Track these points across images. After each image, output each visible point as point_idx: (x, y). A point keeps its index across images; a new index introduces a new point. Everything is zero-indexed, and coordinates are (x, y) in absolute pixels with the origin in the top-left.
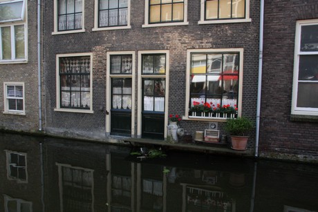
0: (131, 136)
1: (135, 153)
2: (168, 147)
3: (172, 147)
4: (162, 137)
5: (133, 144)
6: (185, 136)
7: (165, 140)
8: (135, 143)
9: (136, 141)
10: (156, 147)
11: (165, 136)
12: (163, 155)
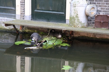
0: (15, 17)
1: (22, 42)
2: (72, 32)
3: (77, 33)
4: (62, 18)
5: (19, 28)
6: (97, 17)
7: (68, 22)
8: (23, 27)
9: (23, 24)
10: (54, 32)
11: (68, 17)
12: (64, 45)
